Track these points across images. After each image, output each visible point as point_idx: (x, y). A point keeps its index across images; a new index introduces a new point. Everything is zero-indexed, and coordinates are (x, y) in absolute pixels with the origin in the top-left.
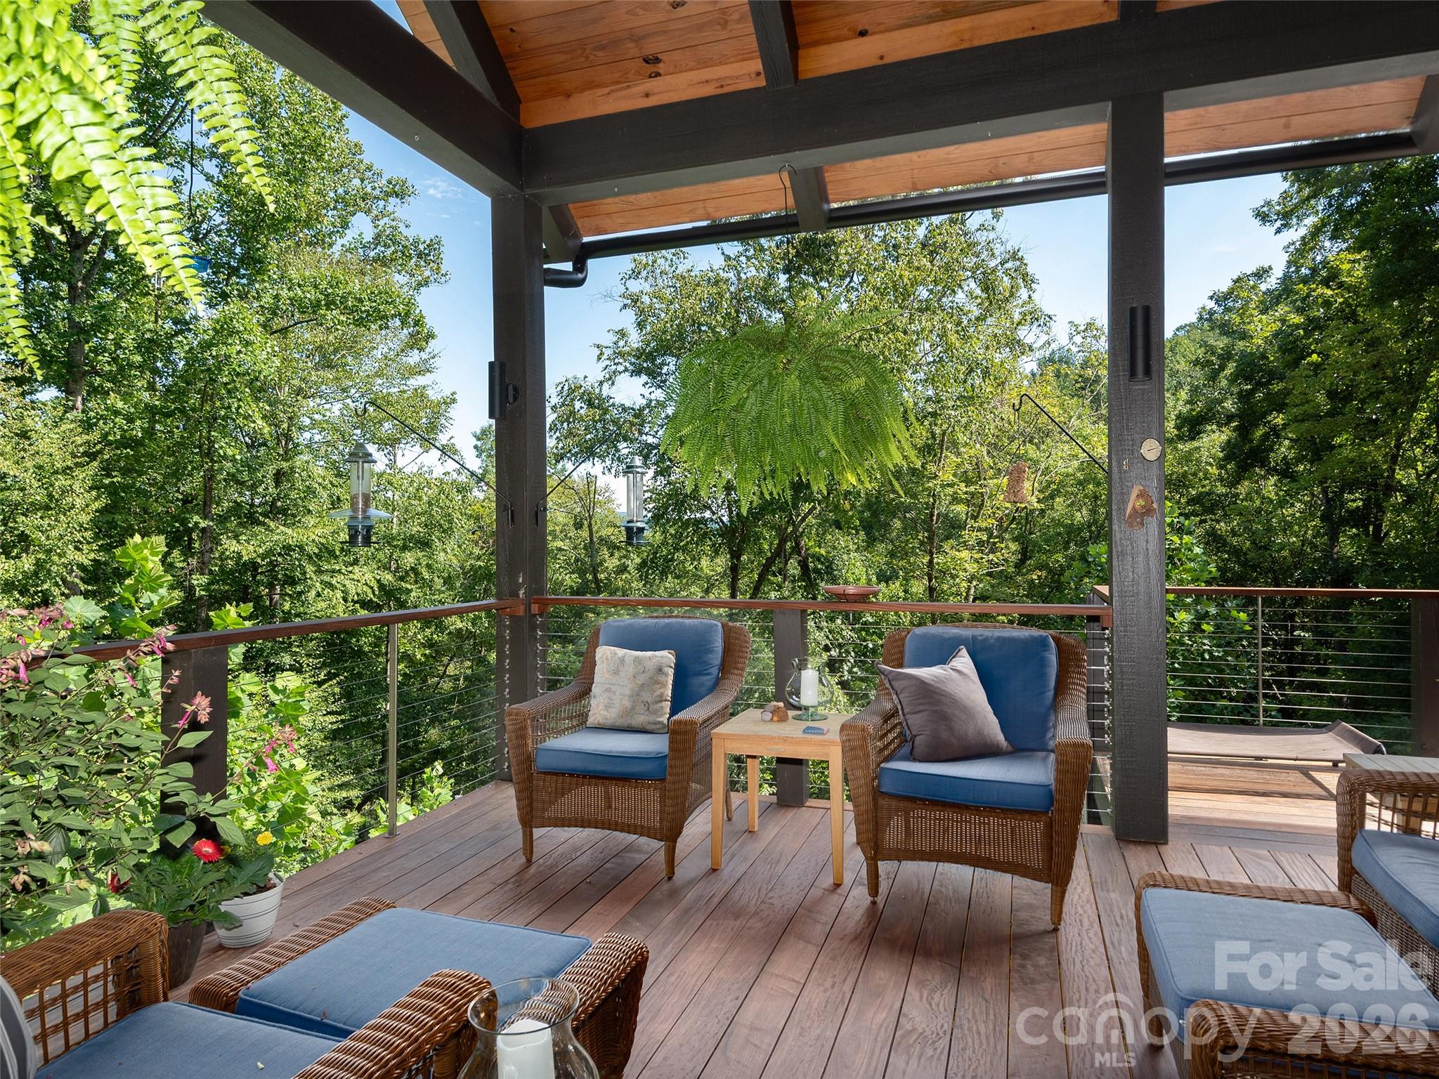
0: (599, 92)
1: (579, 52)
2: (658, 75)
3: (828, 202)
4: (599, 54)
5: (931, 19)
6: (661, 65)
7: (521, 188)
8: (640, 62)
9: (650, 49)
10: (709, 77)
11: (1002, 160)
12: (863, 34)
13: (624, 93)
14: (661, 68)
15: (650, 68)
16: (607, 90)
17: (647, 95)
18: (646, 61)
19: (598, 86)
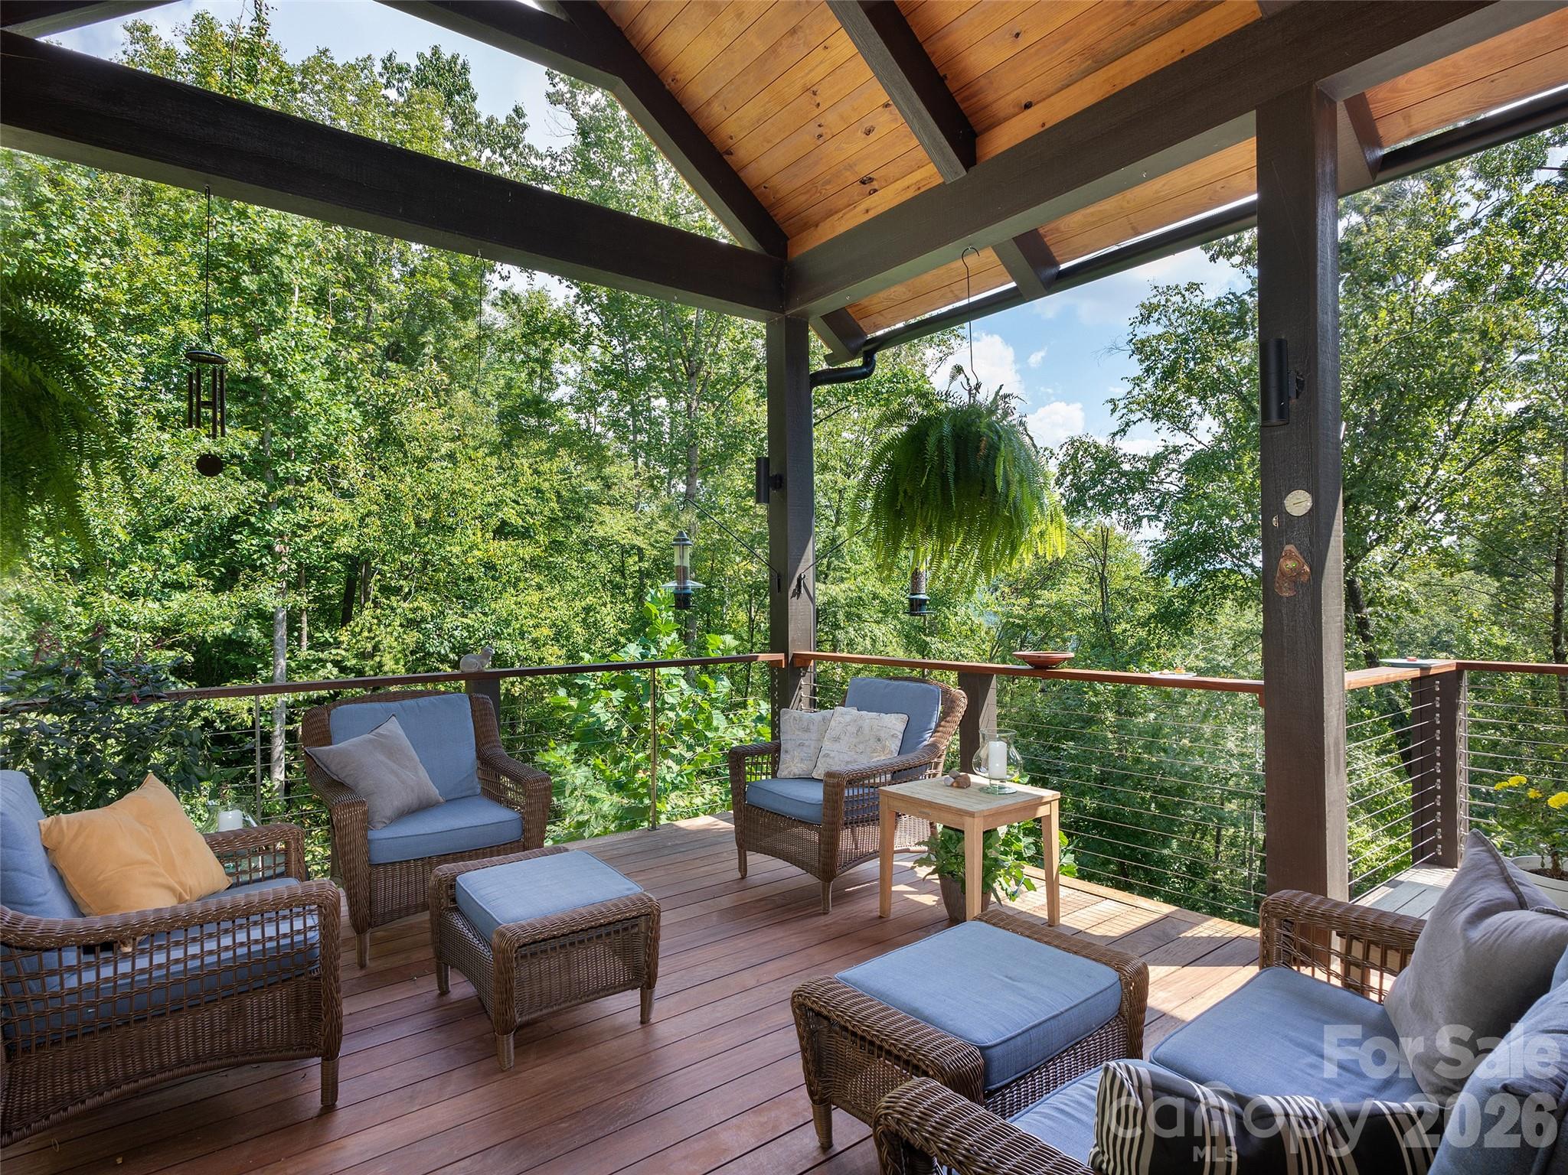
0: (836, 217)
1: (814, 190)
2: (875, 191)
3: (1057, 264)
4: (828, 187)
5: (1087, 73)
6: (875, 183)
7: (783, 311)
8: (858, 187)
9: (864, 171)
10: (910, 182)
11: (1219, 185)
12: (1028, 106)
13: (851, 214)
14: (875, 185)
15: (868, 187)
16: (841, 214)
17: (867, 211)
18: (863, 182)
19: (836, 212)
